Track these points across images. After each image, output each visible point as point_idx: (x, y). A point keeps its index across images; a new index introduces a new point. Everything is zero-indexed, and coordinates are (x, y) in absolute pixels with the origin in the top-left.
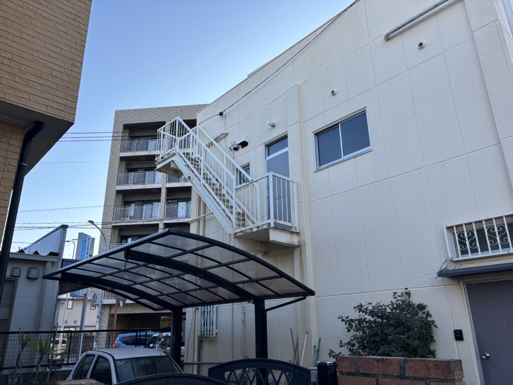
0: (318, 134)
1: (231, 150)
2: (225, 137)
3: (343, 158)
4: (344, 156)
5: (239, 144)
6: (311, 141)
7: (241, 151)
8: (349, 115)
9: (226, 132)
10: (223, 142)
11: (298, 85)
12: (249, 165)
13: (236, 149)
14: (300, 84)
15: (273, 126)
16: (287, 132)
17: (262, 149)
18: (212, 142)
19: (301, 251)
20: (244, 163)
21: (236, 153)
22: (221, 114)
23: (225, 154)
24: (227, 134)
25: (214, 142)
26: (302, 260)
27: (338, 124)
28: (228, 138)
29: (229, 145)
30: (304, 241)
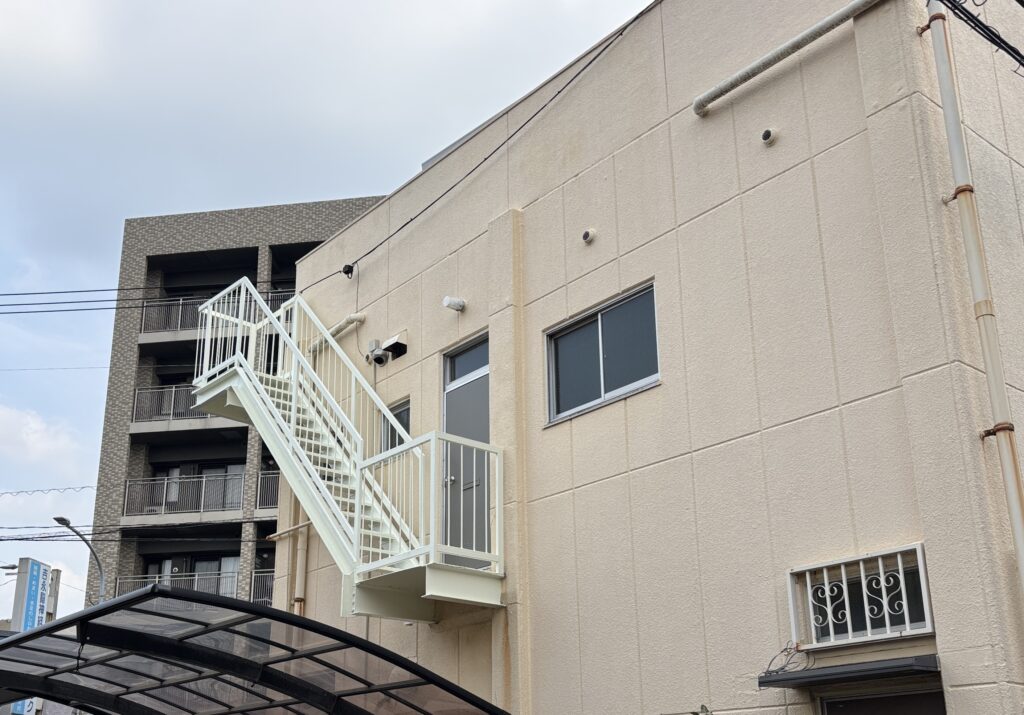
0: (555, 337)
1: (370, 363)
2: (357, 330)
3: (606, 397)
4: (606, 392)
5: (386, 349)
6: (539, 353)
7: (393, 365)
8: (618, 294)
9: (359, 315)
10: (352, 341)
11: (515, 211)
12: (408, 401)
13: (379, 360)
14: (520, 210)
15: (462, 309)
16: (487, 327)
17: (436, 364)
18: (326, 341)
19: (507, 618)
20: (397, 396)
21: (382, 371)
22: (348, 270)
23: (356, 373)
24: (362, 322)
25: (332, 342)
26: (507, 638)
27: (596, 314)
28: (364, 331)
29: (367, 351)
30: (515, 596)
